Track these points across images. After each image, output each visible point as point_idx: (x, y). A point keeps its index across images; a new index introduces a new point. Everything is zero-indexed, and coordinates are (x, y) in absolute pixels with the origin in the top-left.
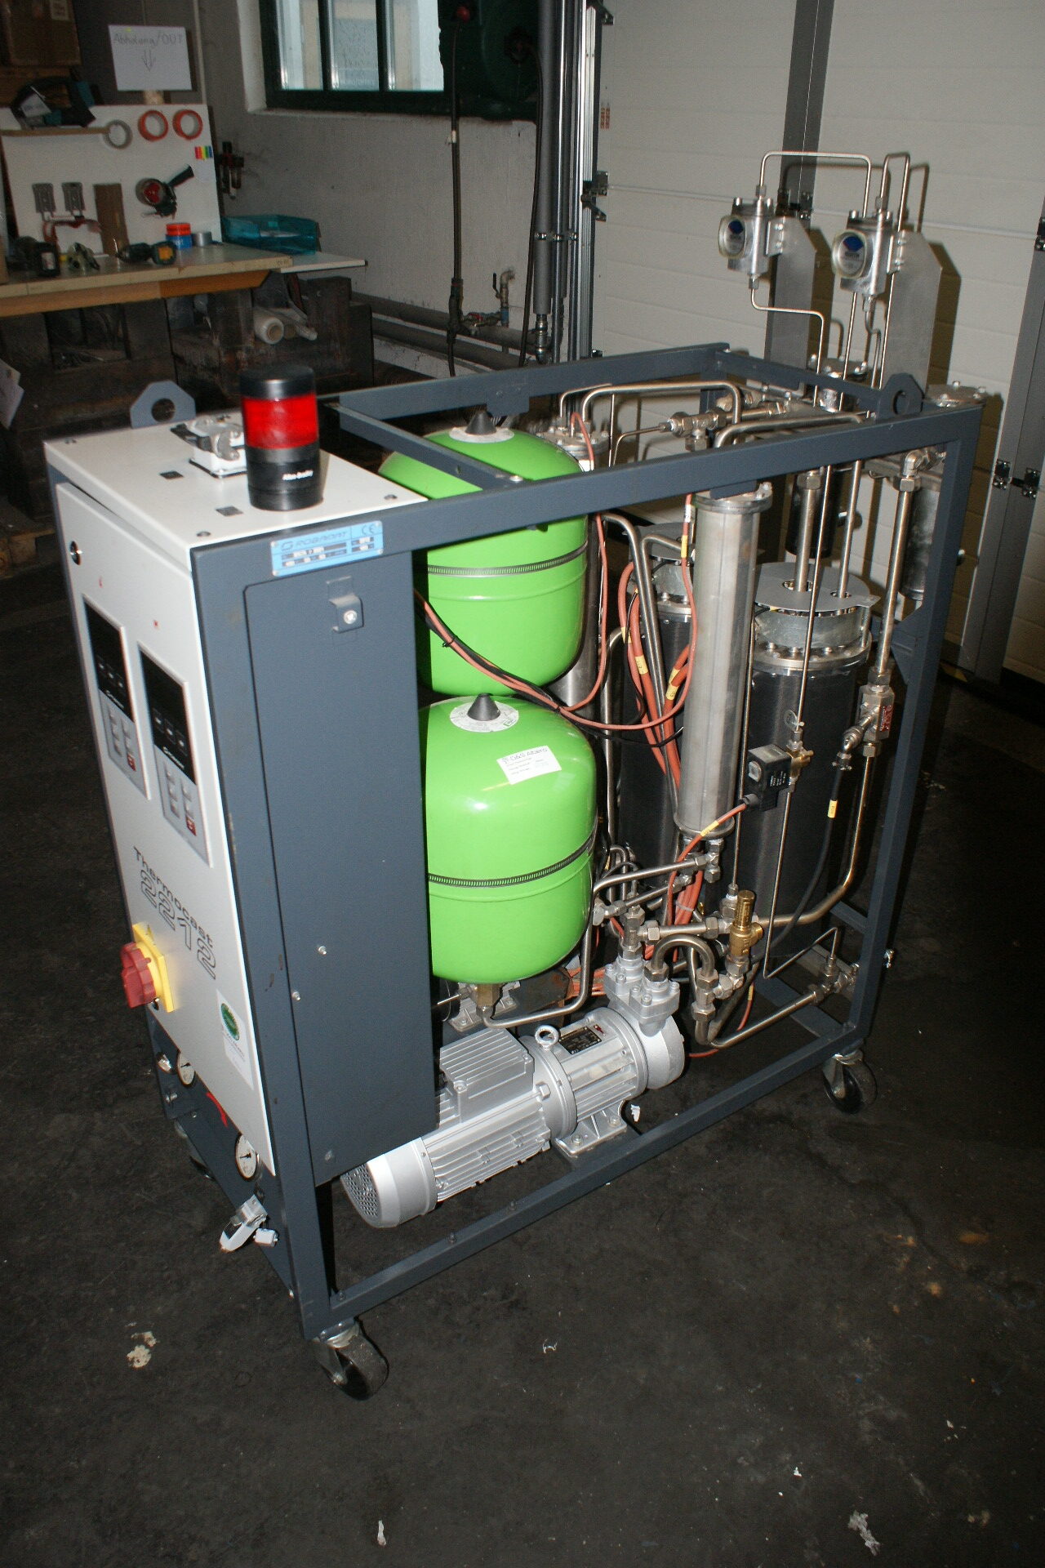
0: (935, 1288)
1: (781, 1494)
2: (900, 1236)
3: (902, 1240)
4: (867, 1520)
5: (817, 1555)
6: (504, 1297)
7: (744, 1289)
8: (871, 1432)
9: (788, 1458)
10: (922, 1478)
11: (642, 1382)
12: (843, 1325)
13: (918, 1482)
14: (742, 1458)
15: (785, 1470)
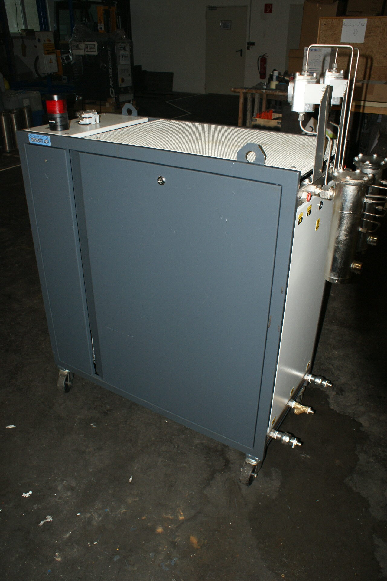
0: (160, 530)
1: (55, 495)
2: (182, 513)
3: (181, 515)
4: (51, 521)
5: (36, 508)
6: (107, 410)
7: (135, 468)
8: (85, 518)
9: (69, 494)
10: (69, 536)
11: (87, 450)
12: (130, 501)
13: (68, 535)
14: (66, 482)
15: (64, 494)
